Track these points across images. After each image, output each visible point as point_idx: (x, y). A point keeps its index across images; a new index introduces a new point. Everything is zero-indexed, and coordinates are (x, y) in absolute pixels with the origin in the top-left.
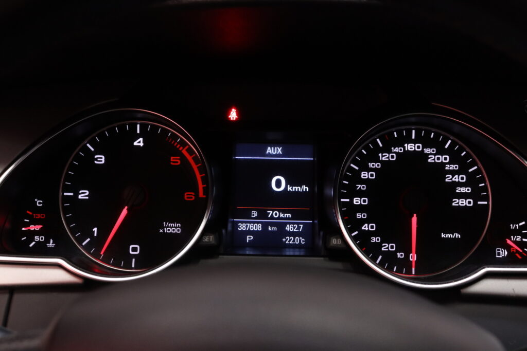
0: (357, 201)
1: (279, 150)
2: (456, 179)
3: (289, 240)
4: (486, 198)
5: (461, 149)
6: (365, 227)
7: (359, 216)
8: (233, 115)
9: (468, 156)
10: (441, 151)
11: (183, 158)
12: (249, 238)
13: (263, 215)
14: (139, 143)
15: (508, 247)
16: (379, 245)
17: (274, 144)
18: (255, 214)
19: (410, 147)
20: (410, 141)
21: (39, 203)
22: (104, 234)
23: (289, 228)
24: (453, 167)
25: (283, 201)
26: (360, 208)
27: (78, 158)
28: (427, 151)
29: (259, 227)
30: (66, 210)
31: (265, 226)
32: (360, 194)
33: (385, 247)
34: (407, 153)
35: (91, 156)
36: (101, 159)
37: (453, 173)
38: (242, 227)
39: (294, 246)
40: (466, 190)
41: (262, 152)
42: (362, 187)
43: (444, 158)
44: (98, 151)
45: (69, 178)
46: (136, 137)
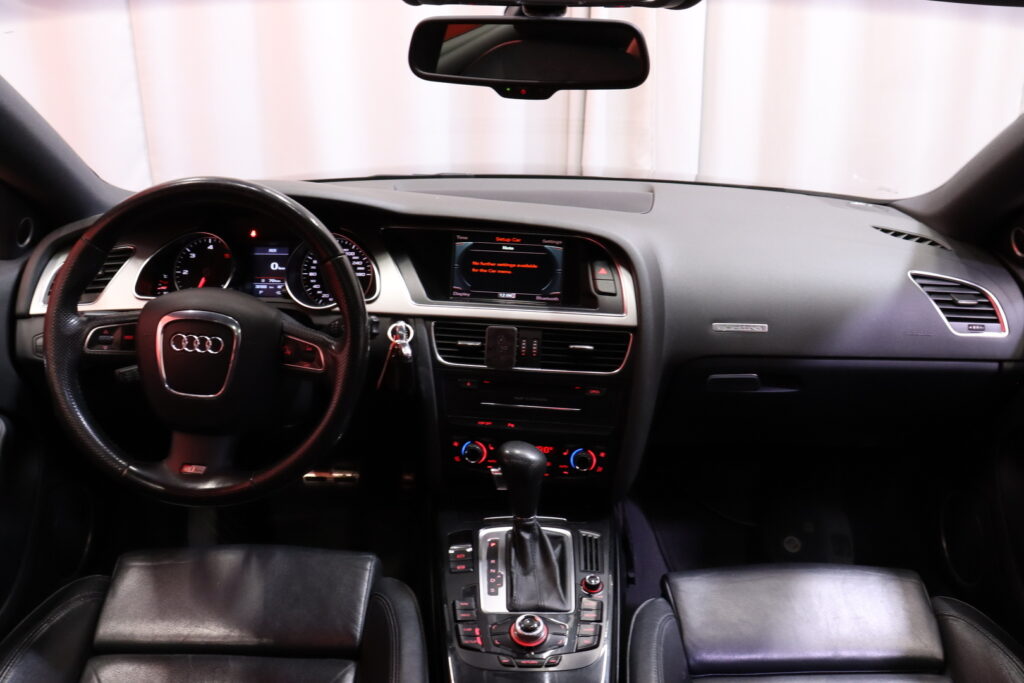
0: (311, 274)
1: (275, 250)
2: (358, 263)
3: (279, 293)
4: (370, 272)
6: (315, 286)
7: (312, 281)
8: (253, 234)
9: (362, 253)
10: (351, 250)
12: (261, 292)
13: (267, 281)
14: (211, 247)
16: (321, 295)
17: (273, 247)
18: (263, 281)
21: (165, 276)
23: (279, 287)
24: (357, 258)
25: (276, 274)
26: (313, 278)
27: (182, 255)
29: (265, 287)
30: (178, 280)
31: (268, 286)
32: (313, 271)
33: (325, 296)
35: (188, 254)
36: (193, 256)
37: (356, 260)
38: (258, 287)
40: (362, 268)
41: (267, 251)
42: (313, 267)
43: (352, 254)
44: (192, 252)
45: (179, 264)
46: (209, 245)
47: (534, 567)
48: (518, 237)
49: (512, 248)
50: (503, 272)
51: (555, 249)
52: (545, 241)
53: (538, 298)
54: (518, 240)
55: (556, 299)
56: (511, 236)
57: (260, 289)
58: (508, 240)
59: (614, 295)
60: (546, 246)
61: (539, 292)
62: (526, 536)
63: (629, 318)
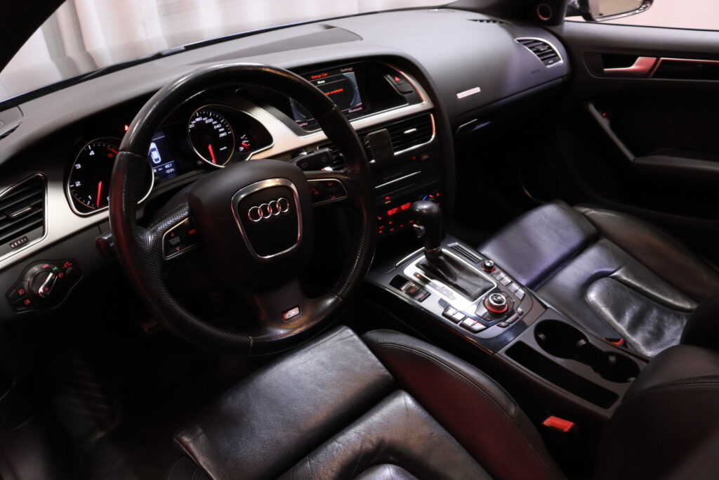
2: (218, 126)
3: (168, 171)
4: (230, 131)
5: (216, 115)
9: (219, 117)
10: (209, 118)
14: (92, 153)
15: (242, 146)
19: (198, 120)
20: (197, 117)
22: (95, 197)
23: (167, 167)
24: (215, 122)
28: (204, 119)
29: (155, 171)
30: (75, 193)
31: (157, 169)
34: (197, 122)
36: (79, 166)
37: (216, 125)
39: (171, 173)
40: (222, 130)
43: (211, 120)
46: (90, 151)
47: (456, 274)
48: (325, 72)
49: (324, 82)
51: (350, 75)
52: (342, 71)
53: (350, 111)
54: (326, 74)
55: (360, 108)
56: (320, 73)
58: (320, 76)
59: (411, 92)
60: (344, 74)
61: (349, 107)
63: (425, 104)
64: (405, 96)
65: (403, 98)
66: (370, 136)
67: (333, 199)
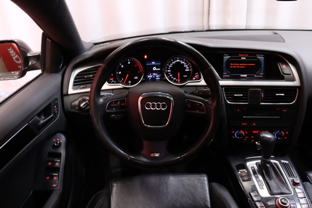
0: (169, 71)
1: (154, 63)
2: (186, 66)
3: (157, 79)
4: (191, 69)
5: (186, 61)
6: (170, 75)
7: (169, 73)
8: (146, 57)
9: (188, 62)
10: (183, 61)
11: (137, 65)
12: (150, 79)
13: (152, 74)
14: (129, 63)
15: (195, 77)
16: (173, 79)
17: (153, 61)
18: (151, 74)
19: (178, 61)
20: (177, 60)
21: (112, 75)
22: (124, 79)
23: (157, 76)
24: (186, 64)
25: (156, 72)
26: (169, 72)
27: (118, 66)
28: (181, 61)
29: (151, 77)
30: (117, 76)
31: (153, 76)
32: (169, 70)
33: (174, 79)
34: (177, 62)
35: (121, 66)
36: (122, 66)
37: (185, 65)
38: (149, 77)
39: (158, 80)
40: (188, 68)
41: (151, 63)
42: (169, 68)
43: (184, 62)
44: (122, 65)
45: (117, 70)
46: (128, 62)
47: (273, 177)
48: (247, 54)
49: (245, 58)
50: (242, 67)
51: (261, 58)
52: (257, 55)
53: (255, 76)
54: (247, 55)
55: (262, 76)
56: (244, 54)
57: (149, 78)
58: (244, 55)
59: (290, 74)
60: (258, 57)
61: (255, 74)
62: (268, 165)
63: (297, 83)
64: (285, 76)
65: (283, 76)
66: (250, 90)
67: (197, 111)
